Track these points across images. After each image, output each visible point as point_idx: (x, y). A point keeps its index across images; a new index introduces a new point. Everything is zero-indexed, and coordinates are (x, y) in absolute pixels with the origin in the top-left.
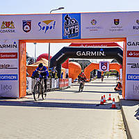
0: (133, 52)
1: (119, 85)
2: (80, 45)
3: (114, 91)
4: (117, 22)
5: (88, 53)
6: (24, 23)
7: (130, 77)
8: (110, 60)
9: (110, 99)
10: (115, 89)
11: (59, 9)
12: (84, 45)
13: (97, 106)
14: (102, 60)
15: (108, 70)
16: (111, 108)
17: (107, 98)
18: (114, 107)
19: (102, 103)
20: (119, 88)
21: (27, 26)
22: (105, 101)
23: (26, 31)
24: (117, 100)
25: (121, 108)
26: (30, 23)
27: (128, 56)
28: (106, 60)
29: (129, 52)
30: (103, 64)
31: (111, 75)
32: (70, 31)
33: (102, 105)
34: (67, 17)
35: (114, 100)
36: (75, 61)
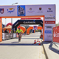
0: (47, 21)
1: (42, 36)
2: (25, 19)
3: (40, 38)
4: (40, 9)
5: (28, 22)
6: (1, 9)
8: (38, 25)
9: (38, 41)
10: (40, 37)
11: (16, 3)
12: (27, 19)
13: (33, 44)
14: (34, 25)
16: (38, 45)
18: (40, 45)
19: (35, 43)
20: (42, 37)
21: (2, 11)
23: (2, 13)
24: (41, 42)
25: (43, 45)
28: (36, 25)
29: (46, 21)
31: (38, 31)
32: (21, 13)
34: (19, 7)
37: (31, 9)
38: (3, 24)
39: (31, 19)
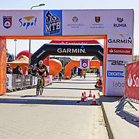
0: (113, 49)
2: (61, 42)
3: (94, 88)
5: (69, 50)
6: (4, 19)
7: (110, 74)
8: (91, 58)
9: (90, 96)
10: (96, 86)
11: (40, 5)
12: (65, 42)
13: (78, 103)
14: (83, 57)
15: (88, 67)
16: (91, 105)
17: (87, 95)
18: (94, 103)
19: (83, 100)
22: (85, 98)
23: (7, 28)
24: (97, 97)
25: (101, 104)
26: (11, 19)
27: (109, 53)
28: (86, 57)
29: (109, 49)
30: (83, 61)
31: (91, 72)
33: (83, 102)
34: (48, 13)
35: (94, 97)
36: (56, 58)
37: (75, 19)
38: (9, 52)
39: (76, 42)
